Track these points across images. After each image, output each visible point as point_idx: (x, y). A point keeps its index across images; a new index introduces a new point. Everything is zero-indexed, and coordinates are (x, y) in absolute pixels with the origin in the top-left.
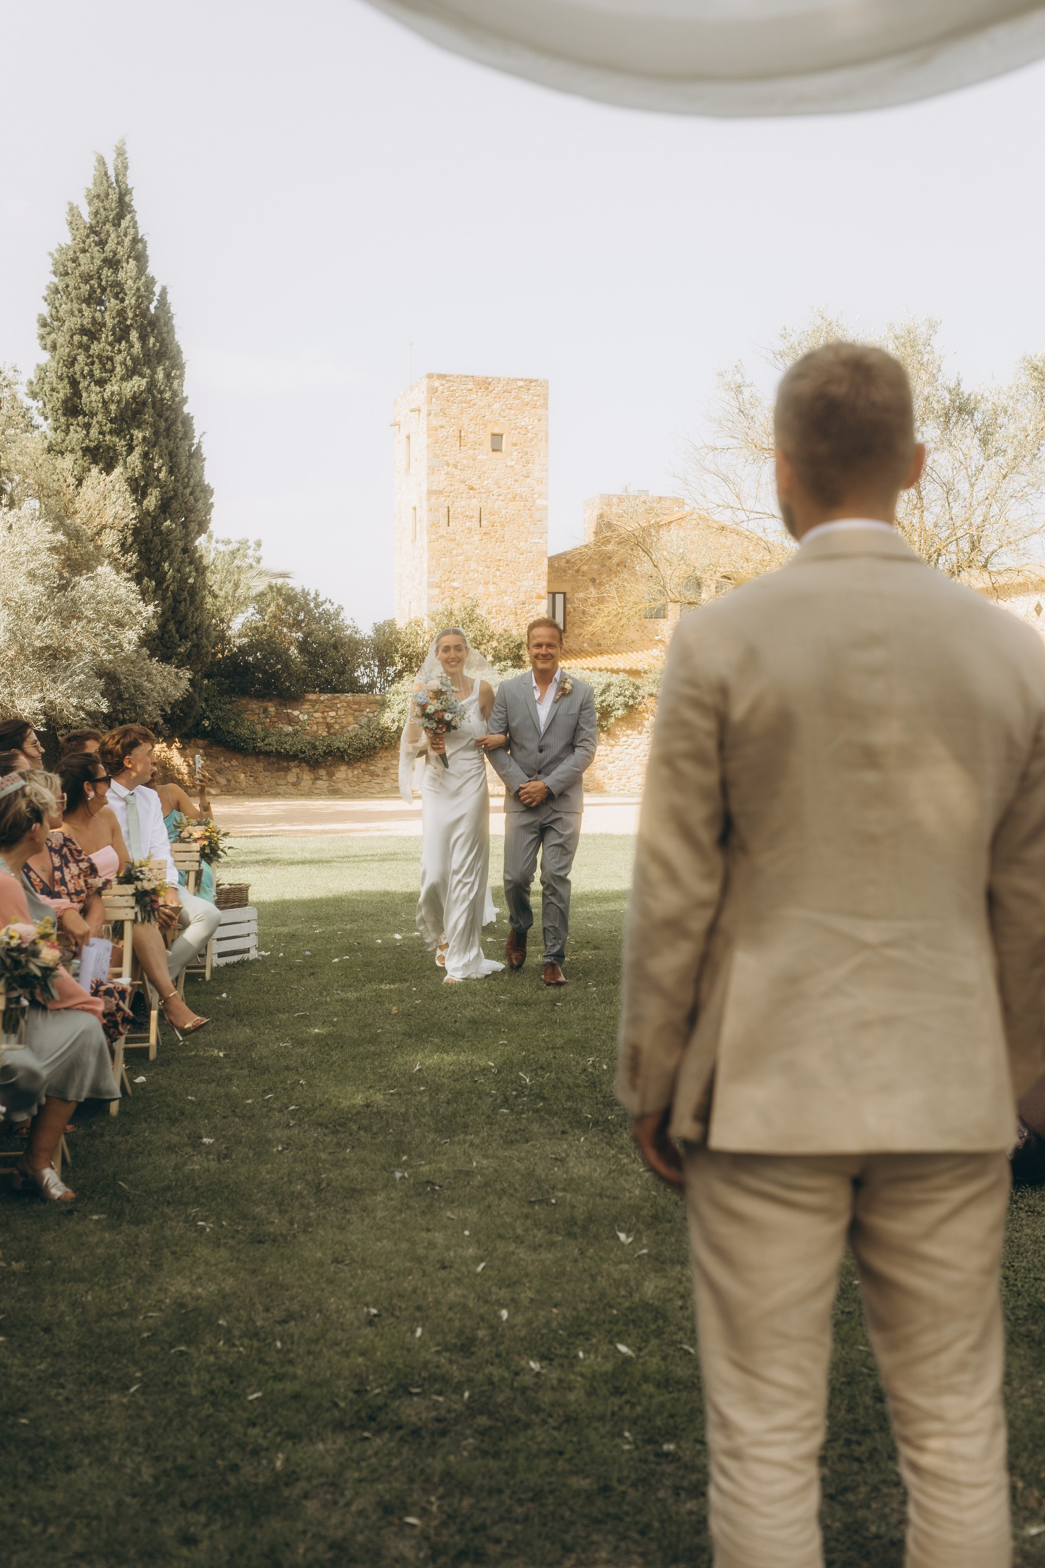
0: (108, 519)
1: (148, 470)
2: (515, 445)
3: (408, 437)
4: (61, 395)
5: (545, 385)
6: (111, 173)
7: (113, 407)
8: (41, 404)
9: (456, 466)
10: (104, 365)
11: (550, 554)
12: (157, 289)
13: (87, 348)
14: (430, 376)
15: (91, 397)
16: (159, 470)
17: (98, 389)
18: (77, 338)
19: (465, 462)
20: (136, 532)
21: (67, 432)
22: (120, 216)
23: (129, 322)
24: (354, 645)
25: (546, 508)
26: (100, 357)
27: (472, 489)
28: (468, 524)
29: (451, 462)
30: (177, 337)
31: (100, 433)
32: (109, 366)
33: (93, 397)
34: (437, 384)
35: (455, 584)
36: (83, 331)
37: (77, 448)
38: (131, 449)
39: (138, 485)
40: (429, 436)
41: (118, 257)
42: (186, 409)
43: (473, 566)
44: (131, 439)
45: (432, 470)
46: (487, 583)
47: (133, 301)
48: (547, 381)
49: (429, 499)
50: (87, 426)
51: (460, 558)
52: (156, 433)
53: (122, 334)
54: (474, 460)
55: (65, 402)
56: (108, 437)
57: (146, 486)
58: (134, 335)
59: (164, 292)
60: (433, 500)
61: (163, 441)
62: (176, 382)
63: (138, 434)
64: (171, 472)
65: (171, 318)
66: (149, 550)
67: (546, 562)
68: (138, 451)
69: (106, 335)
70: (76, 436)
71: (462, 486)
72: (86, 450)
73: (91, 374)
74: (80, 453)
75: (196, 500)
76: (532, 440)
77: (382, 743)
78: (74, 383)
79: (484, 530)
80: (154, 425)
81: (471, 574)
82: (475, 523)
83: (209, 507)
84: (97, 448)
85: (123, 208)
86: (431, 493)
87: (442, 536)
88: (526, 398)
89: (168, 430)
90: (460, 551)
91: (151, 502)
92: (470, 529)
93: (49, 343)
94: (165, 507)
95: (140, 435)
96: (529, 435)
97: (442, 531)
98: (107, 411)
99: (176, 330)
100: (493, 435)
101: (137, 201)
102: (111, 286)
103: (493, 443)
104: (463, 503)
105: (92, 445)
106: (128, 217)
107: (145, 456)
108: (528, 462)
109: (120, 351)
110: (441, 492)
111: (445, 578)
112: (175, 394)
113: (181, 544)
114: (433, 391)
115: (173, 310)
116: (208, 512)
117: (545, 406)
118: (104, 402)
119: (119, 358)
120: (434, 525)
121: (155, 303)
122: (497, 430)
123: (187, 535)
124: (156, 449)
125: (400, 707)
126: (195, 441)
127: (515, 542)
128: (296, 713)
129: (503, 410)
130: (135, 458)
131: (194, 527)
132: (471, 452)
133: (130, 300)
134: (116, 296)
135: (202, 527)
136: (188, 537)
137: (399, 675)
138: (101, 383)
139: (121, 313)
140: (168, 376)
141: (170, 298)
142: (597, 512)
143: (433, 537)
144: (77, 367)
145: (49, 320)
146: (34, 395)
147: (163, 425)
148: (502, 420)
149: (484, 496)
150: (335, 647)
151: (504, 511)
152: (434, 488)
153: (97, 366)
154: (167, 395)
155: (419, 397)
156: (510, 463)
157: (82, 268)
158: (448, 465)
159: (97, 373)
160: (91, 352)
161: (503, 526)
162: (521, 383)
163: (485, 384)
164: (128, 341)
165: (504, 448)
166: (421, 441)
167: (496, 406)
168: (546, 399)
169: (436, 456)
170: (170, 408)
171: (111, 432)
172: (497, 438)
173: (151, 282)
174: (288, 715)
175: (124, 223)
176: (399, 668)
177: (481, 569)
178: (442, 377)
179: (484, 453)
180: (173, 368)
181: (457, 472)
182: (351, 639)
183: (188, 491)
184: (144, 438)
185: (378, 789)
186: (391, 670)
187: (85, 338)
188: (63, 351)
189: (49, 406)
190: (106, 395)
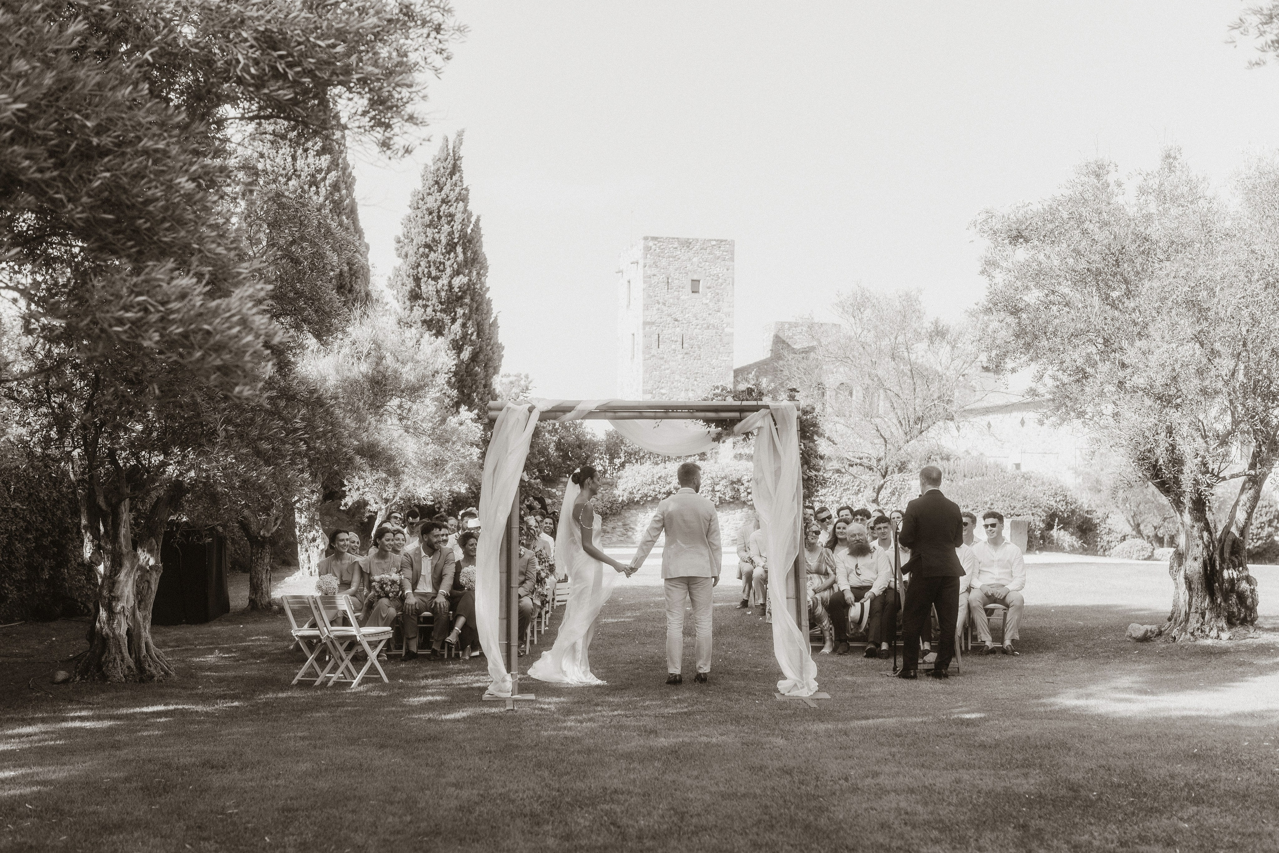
0: (438, 366)
1: (464, 336)
2: (709, 288)
3: (629, 282)
4: (408, 288)
5: (732, 244)
6: (451, 147)
7: (443, 294)
8: (395, 292)
9: (664, 304)
10: (438, 268)
11: (735, 367)
12: (473, 220)
13: (427, 256)
14: (646, 238)
15: (428, 288)
16: (472, 334)
17: (433, 283)
18: (421, 250)
19: (671, 300)
20: (456, 374)
21: (411, 309)
22: (452, 174)
23: (456, 240)
24: (593, 446)
25: (732, 334)
26: (434, 262)
27: (676, 320)
28: (673, 347)
29: (661, 301)
30: (484, 250)
31: (434, 311)
32: (441, 268)
33: (430, 288)
34: (651, 244)
35: (663, 391)
36: (427, 246)
37: (418, 321)
38: (454, 320)
39: (458, 344)
40: (645, 282)
41: (449, 198)
42: (488, 295)
43: (677, 377)
44: (455, 315)
45: (646, 307)
46: (687, 390)
47: (459, 227)
48: (733, 241)
49: (644, 329)
50: (425, 306)
51: (667, 371)
52: (471, 311)
53: (451, 247)
54: (678, 299)
55: (411, 292)
56: (438, 314)
57: (463, 345)
58: (459, 249)
59: (478, 220)
60: (647, 329)
61: (474, 316)
62: (483, 278)
63: (460, 311)
64: (478, 335)
65: (481, 237)
66: (464, 386)
67: (732, 374)
68: (459, 322)
69: (441, 248)
70: (418, 312)
71: (669, 319)
72: (424, 322)
73: (429, 273)
74: (420, 324)
75: (493, 353)
76: (722, 284)
77: (611, 510)
78: (417, 280)
79: (685, 351)
80: (470, 307)
81: (675, 384)
82: (679, 344)
83: (501, 357)
84: (431, 320)
85: (455, 169)
86: (645, 323)
87: (653, 356)
88: (718, 253)
89: (477, 309)
90: (667, 366)
91: (466, 355)
92: (675, 350)
93: (403, 253)
94: (474, 358)
95: (462, 312)
96: (720, 281)
97: (654, 352)
98: (439, 297)
99: (484, 244)
100: (693, 280)
101: (464, 165)
102: (446, 216)
103: (692, 286)
104: (670, 331)
105: (428, 318)
106: (458, 174)
107: (464, 325)
108: (719, 301)
109: (449, 259)
110: (653, 323)
111: (655, 387)
112: (483, 284)
113: (483, 382)
114: (648, 249)
115: (482, 232)
116: (500, 360)
117: (732, 259)
118: (437, 291)
119: (448, 263)
120: (648, 347)
121: (472, 226)
122: (695, 278)
123: (487, 376)
124: (470, 322)
125: (624, 487)
126: (493, 316)
127: (709, 359)
128: (554, 490)
129: (700, 263)
130: (457, 327)
131: (491, 370)
132: (676, 293)
133: (457, 226)
134: (449, 223)
135: (496, 371)
136: (488, 377)
137: (623, 465)
138: (436, 279)
139: (451, 234)
140: (478, 274)
141: (481, 224)
142: (772, 334)
143: (647, 356)
144: (420, 269)
145: (402, 239)
146: (391, 286)
147: (475, 305)
148: (699, 270)
149: (685, 325)
150: (580, 447)
151: (700, 338)
152: (648, 320)
153: (432, 269)
154: (478, 286)
155: (637, 253)
156: (705, 301)
157: (428, 205)
158: (659, 303)
159: (434, 273)
160: (429, 259)
161: (700, 348)
162: (714, 243)
163: (687, 244)
164: (455, 253)
165: (701, 290)
166: (639, 286)
167: (695, 260)
168: (733, 254)
169: (650, 296)
170: (480, 294)
171: (441, 311)
172: (695, 282)
173: (470, 215)
174: (548, 492)
175: (454, 178)
176: (623, 460)
177: (683, 379)
178: (654, 239)
179: (686, 294)
180: (481, 269)
181: (665, 308)
182: (591, 441)
183: (489, 348)
184: (464, 314)
185: (608, 541)
186: (617, 461)
187: (427, 250)
188: (412, 259)
189: (401, 294)
190: (439, 286)
